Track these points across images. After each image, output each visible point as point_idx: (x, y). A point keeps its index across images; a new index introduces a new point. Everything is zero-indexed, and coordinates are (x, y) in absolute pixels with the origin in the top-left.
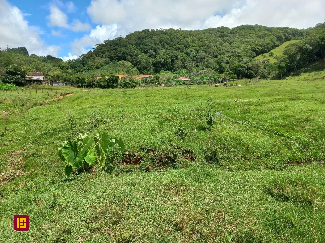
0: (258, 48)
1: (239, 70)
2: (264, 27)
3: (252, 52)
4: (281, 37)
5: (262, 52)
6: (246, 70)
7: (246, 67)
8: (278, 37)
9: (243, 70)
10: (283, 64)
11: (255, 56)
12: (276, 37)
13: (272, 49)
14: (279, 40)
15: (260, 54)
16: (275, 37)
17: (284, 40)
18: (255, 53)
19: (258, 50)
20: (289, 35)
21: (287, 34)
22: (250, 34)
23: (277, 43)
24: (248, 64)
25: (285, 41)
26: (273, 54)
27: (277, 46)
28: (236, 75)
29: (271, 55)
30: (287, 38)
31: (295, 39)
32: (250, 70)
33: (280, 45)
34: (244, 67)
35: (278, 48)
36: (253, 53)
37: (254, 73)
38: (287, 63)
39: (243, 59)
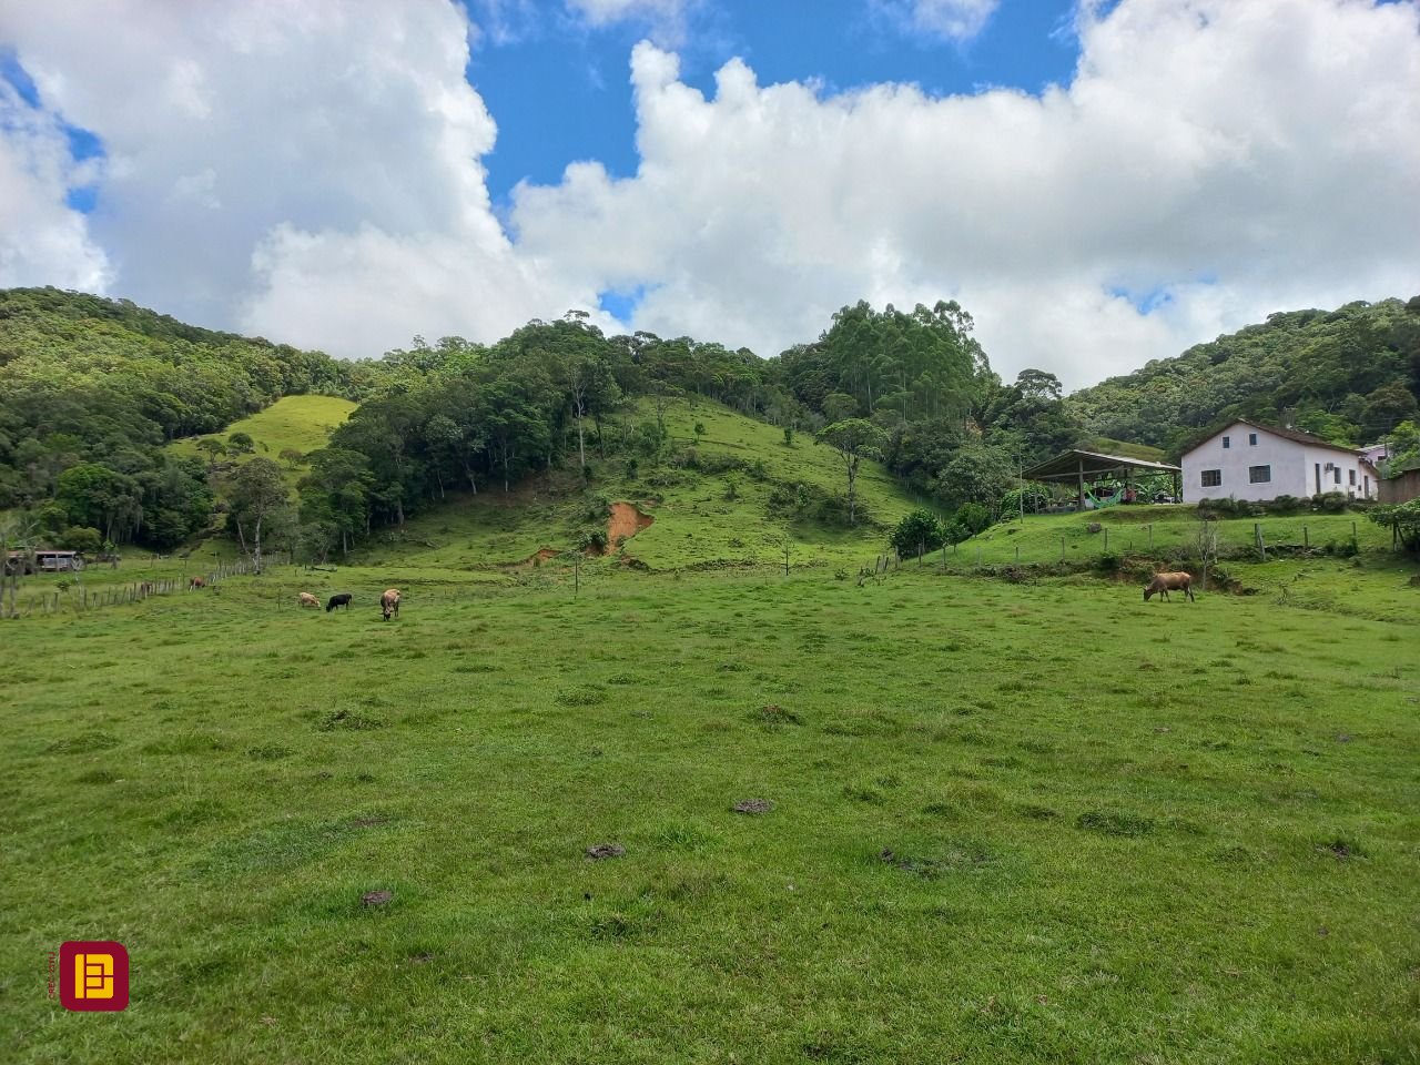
0: (174, 407)
1: (100, 506)
2: (166, 319)
3: (143, 418)
4: (266, 373)
5: (191, 429)
6: (141, 508)
7: (141, 490)
8: (256, 372)
9: (125, 503)
10: (354, 491)
11: (159, 440)
12: (246, 369)
13: (231, 421)
14: (260, 383)
15: (178, 434)
16: (240, 365)
17: (278, 389)
18: (158, 427)
19: (171, 411)
20: (294, 369)
21: (287, 366)
22: (107, 338)
23: (256, 396)
24: (147, 474)
25: (286, 395)
26: (249, 441)
27: (254, 409)
28: (93, 532)
29: (237, 444)
30: (289, 384)
31: (321, 393)
32: (160, 505)
33: (266, 407)
34: (129, 492)
35: (256, 417)
36: (151, 428)
37: (184, 528)
38: (368, 484)
39: (112, 446)
